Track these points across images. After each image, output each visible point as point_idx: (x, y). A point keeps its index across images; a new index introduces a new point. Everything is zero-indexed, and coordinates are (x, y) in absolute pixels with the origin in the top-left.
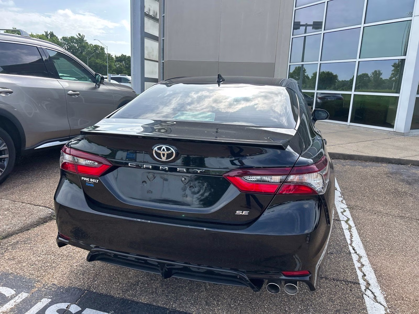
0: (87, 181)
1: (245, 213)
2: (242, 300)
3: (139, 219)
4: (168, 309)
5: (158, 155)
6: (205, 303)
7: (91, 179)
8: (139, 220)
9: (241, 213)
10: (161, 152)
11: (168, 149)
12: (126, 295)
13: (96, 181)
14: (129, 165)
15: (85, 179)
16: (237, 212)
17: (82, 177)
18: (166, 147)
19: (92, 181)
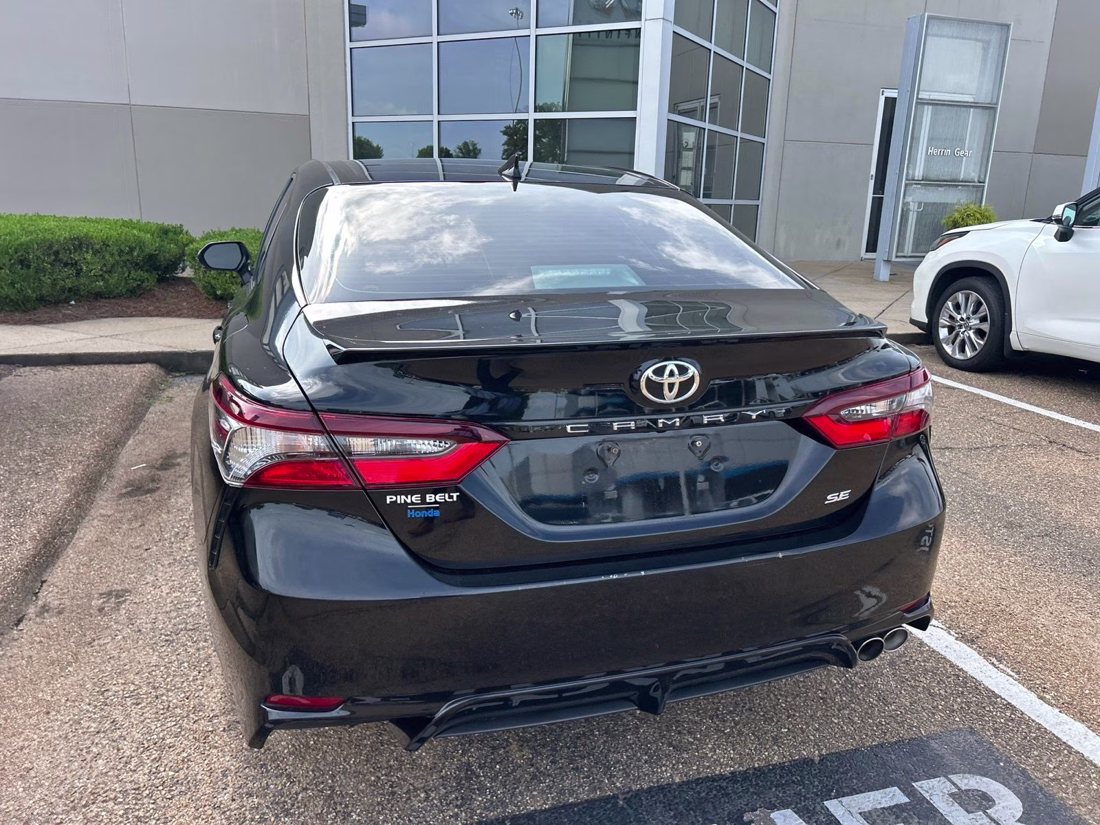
0: (412, 503)
1: (844, 495)
2: (731, 712)
3: (613, 574)
4: (615, 797)
5: (656, 388)
6: (671, 748)
7: (428, 496)
8: (615, 577)
9: (836, 499)
10: (666, 380)
11: (683, 370)
12: (478, 812)
13: (451, 497)
14: (569, 431)
15: (401, 499)
16: (829, 497)
17: (388, 497)
18: (676, 365)
19: (433, 500)
